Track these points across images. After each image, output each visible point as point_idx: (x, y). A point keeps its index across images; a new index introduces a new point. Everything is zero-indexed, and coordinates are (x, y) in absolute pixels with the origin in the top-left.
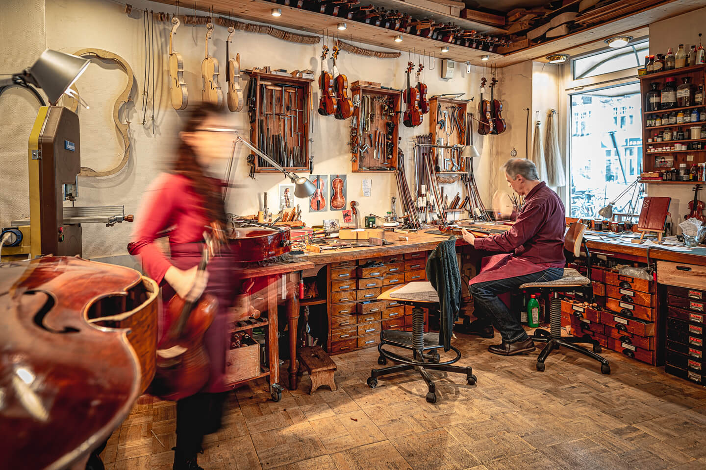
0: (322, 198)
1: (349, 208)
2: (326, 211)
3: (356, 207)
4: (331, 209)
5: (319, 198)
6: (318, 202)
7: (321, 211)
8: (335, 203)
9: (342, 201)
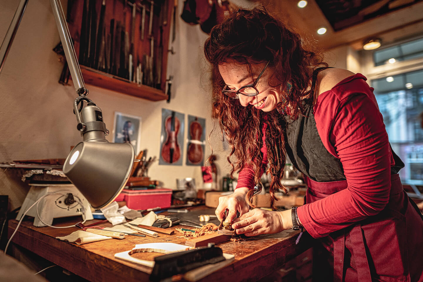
0: (177, 146)
1: (207, 163)
2: (181, 164)
3: (217, 162)
4: (188, 164)
5: (173, 145)
6: (172, 151)
7: (175, 165)
8: (192, 156)
9: (199, 153)
